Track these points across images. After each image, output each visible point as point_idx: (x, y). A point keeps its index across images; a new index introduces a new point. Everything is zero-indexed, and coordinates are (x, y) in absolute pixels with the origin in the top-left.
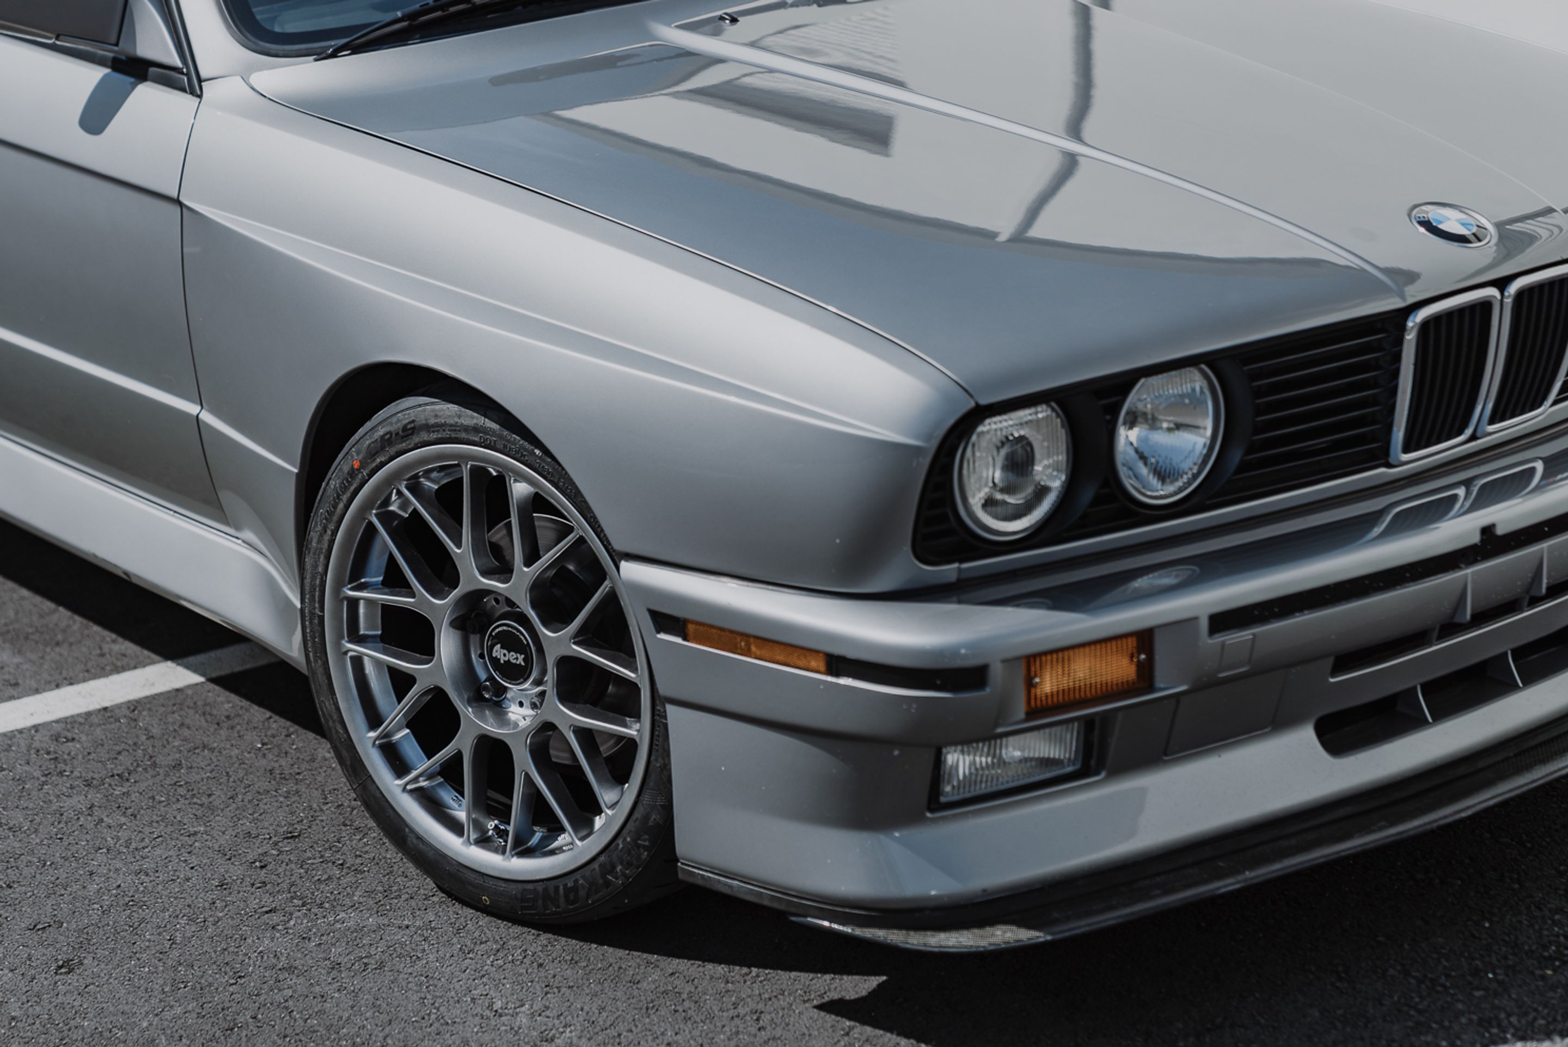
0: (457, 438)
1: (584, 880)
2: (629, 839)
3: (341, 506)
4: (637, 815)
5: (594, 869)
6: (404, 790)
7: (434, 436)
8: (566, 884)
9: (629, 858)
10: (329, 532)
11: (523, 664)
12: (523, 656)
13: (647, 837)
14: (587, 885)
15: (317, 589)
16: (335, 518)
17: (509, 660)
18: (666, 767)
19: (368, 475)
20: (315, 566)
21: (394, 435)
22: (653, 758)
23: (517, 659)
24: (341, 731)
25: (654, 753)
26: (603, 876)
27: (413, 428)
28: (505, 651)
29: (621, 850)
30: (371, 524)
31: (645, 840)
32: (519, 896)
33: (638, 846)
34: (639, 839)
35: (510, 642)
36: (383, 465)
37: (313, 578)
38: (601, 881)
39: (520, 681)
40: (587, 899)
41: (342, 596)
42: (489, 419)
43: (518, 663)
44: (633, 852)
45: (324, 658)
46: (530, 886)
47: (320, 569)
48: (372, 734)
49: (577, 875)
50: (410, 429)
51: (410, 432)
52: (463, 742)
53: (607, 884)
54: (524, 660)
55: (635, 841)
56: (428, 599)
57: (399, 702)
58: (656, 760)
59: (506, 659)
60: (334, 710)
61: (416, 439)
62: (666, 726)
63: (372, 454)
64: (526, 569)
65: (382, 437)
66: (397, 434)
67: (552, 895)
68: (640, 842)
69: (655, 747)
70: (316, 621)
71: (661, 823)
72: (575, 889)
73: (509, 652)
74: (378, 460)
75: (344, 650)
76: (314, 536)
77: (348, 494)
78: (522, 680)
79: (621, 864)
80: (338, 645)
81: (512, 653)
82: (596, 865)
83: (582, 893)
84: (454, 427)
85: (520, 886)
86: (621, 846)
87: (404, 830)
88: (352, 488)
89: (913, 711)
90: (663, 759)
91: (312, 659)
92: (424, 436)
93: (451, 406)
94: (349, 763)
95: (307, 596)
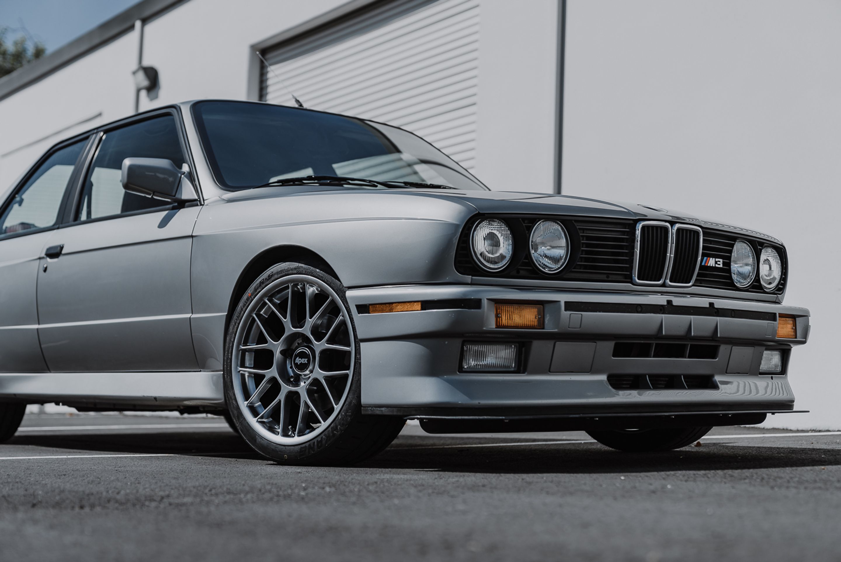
0: (288, 274)
1: (325, 436)
2: (343, 414)
3: (242, 312)
4: (347, 403)
5: (329, 430)
6: (257, 421)
7: (279, 275)
8: (318, 440)
9: (343, 422)
10: (237, 324)
11: (307, 362)
12: (307, 359)
13: (350, 411)
14: (326, 438)
15: (231, 348)
16: (240, 318)
17: (301, 363)
18: (359, 380)
19: (253, 297)
20: (230, 340)
21: (264, 280)
22: (354, 377)
23: (304, 361)
24: (234, 403)
25: (355, 376)
26: (332, 432)
27: (272, 275)
28: (300, 359)
29: (341, 418)
30: (254, 318)
31: (349, 413)
32: (299, 450)
33: (347, 416)
34: (347, 413)
35: (302, 355)
36: (259, 292)
37: (229, 344)
38: (331, 435)
39: (305, 370)
40: (325, 445)
41: (240, 349)
42: (301, 263)
43: (305, 362)
44: (345, 419)
45: (230, 375)
46: (304, 445)
47: (232, 340)
48: (246, 403)
49: (322, 435)
50: (271, 275)
51: (271, 277)
52: (281, 397)
53: (334, 435)
54: (307, 361)
55: (345, 414)
56: (272, 343)
57: (257, 389)
58: (356, 378)
59: (300, 362)
60: (232, 395)
61: (273, 278)
62: (360, 363)
63: (256, 290)
64: (310, 320)
65: (260, 282)
66: (266, 279)
67: (312, 446)
68: (347, 414)
69: (355, 372)
70: (229, 361)
71: (356, 404)
72: (321, 441)
73: (302, 359)
74: (258, 291)
75: (238, 370)
76: (231, 328)
77: (246, 307)
78: (306, 369)
79: (340, 425)
80: (236, 368)
81: (303, 359)
82: (330, 429)
83: (324, 442)
84: (288, 270)
85: (299, 447)
86: (340, 417)
87: (256, 437)
88: (247, 304)
89: (453, 316)
90: (358, 376)
91: (226, 377)
92: (276, 276)
93: (287, 263)
94: (236, 415)
95: (226, 352)
